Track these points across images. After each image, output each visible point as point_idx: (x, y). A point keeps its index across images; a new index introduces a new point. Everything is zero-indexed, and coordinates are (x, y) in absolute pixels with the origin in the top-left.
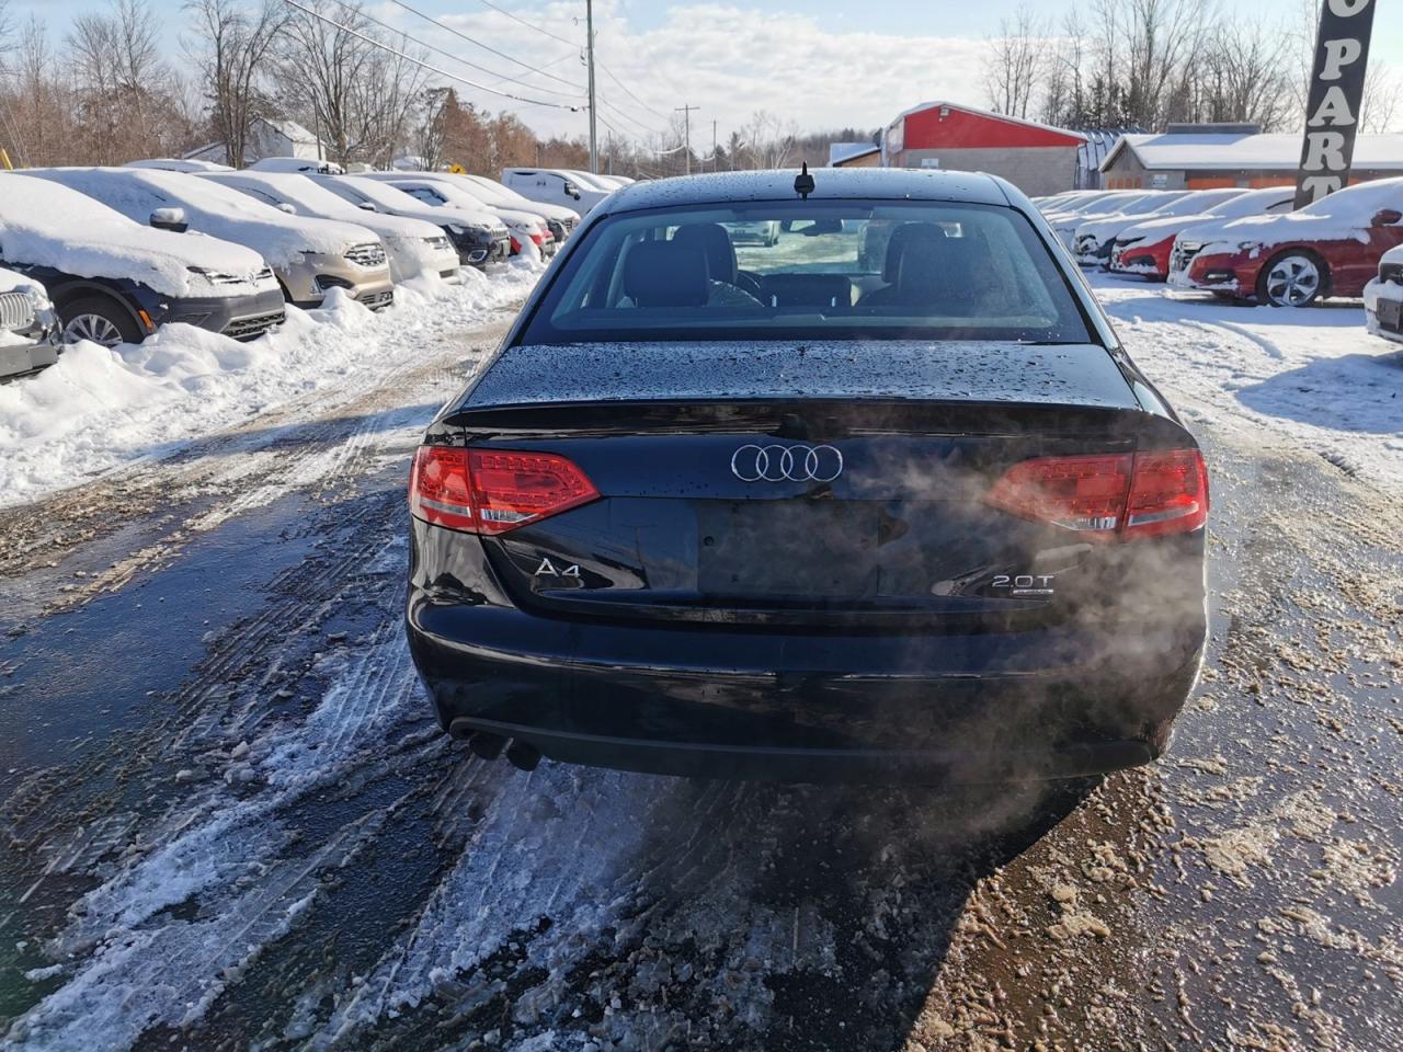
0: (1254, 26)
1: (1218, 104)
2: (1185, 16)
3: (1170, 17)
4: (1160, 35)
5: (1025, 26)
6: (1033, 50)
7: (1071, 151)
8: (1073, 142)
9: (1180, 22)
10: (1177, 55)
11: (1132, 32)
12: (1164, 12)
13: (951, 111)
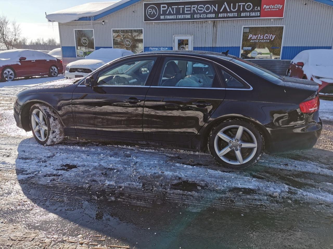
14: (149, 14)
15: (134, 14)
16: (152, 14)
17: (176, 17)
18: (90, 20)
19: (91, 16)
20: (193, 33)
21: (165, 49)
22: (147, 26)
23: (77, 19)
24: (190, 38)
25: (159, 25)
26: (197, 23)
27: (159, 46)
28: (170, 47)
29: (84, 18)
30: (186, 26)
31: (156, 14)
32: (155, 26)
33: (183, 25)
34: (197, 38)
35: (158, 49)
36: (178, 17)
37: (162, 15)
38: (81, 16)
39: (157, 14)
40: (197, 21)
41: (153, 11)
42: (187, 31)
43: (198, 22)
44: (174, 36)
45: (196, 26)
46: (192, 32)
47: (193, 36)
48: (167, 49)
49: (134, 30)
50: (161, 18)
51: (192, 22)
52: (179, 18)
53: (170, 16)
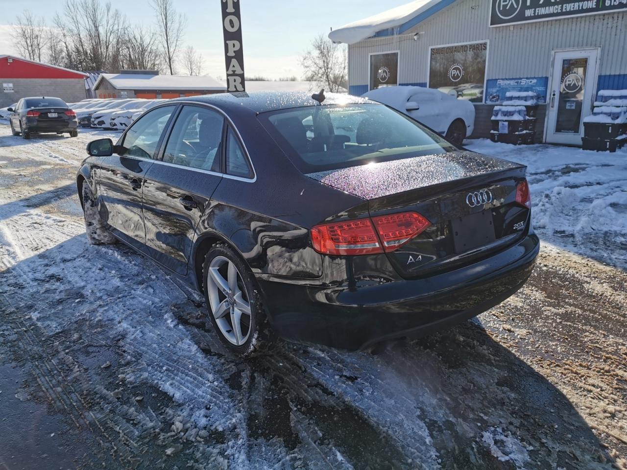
0: (139, 29)
1: (131, 63)
2: (111, 22)
3: (104, 22)
4: (101, 30)
5: (29, 21)
6: (36, 33)
7: (81, 81)
8: (81, 77)
9: (109, 25)
10: (111, 40)
11: (88, 27)
12: (101, 20)
13: (13, 60)
14: (501, 9)
15: (473, 12)
16: (508, 8)
17: (560, 8)
18: (393, 34)
19: (395, 27)
20: (600, 42)
21: (531, 82)
22: (497, 35)
23: (372, 35)
24: (593, 55)
25: (522, 31)
26: (613, 17)
27: (518, 77)
28: (542, 77)
29: (383, 32)
30: (584, 28)
31: (516, 6)
32: (513, 33)
33: (578, 26)
34: (611, 53)
35: (516, 82)
36: (566, 9)
37: (529, 8)
38: (377, 30)
39: (518, 6)
40: (614, 13)
41: (511, 2)
42: (585, 38)
43: (616, 16)
44: (553, 52)
45: (610, 26)
46: (599, 39)
47: (599, 48)
48: (534, 81)
49: (471, 45)
50: (526, 16)
51: (602, 17)
52: (568, 10)
53: (547, 8)
